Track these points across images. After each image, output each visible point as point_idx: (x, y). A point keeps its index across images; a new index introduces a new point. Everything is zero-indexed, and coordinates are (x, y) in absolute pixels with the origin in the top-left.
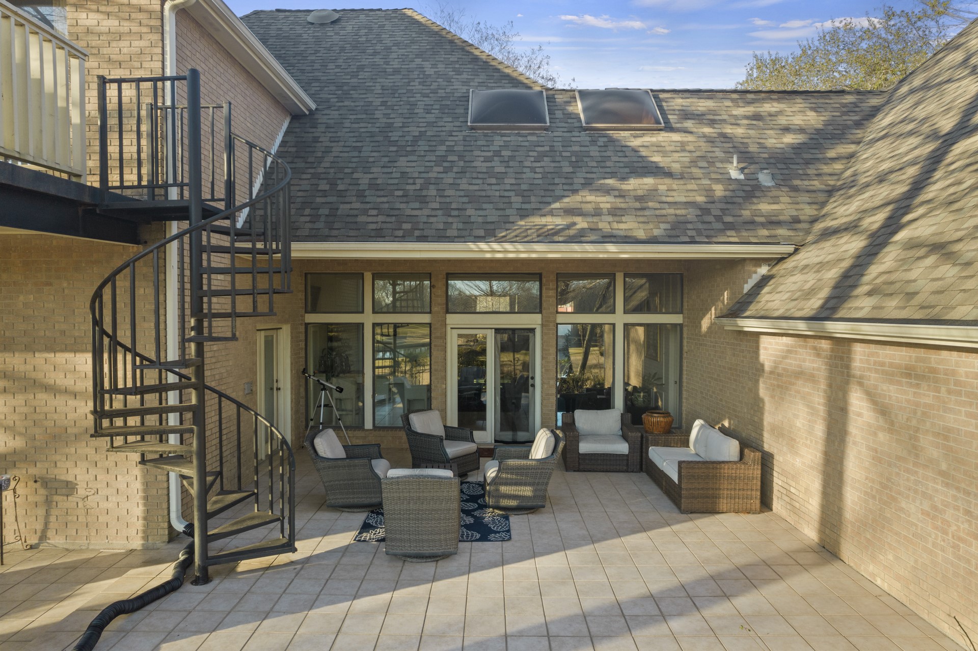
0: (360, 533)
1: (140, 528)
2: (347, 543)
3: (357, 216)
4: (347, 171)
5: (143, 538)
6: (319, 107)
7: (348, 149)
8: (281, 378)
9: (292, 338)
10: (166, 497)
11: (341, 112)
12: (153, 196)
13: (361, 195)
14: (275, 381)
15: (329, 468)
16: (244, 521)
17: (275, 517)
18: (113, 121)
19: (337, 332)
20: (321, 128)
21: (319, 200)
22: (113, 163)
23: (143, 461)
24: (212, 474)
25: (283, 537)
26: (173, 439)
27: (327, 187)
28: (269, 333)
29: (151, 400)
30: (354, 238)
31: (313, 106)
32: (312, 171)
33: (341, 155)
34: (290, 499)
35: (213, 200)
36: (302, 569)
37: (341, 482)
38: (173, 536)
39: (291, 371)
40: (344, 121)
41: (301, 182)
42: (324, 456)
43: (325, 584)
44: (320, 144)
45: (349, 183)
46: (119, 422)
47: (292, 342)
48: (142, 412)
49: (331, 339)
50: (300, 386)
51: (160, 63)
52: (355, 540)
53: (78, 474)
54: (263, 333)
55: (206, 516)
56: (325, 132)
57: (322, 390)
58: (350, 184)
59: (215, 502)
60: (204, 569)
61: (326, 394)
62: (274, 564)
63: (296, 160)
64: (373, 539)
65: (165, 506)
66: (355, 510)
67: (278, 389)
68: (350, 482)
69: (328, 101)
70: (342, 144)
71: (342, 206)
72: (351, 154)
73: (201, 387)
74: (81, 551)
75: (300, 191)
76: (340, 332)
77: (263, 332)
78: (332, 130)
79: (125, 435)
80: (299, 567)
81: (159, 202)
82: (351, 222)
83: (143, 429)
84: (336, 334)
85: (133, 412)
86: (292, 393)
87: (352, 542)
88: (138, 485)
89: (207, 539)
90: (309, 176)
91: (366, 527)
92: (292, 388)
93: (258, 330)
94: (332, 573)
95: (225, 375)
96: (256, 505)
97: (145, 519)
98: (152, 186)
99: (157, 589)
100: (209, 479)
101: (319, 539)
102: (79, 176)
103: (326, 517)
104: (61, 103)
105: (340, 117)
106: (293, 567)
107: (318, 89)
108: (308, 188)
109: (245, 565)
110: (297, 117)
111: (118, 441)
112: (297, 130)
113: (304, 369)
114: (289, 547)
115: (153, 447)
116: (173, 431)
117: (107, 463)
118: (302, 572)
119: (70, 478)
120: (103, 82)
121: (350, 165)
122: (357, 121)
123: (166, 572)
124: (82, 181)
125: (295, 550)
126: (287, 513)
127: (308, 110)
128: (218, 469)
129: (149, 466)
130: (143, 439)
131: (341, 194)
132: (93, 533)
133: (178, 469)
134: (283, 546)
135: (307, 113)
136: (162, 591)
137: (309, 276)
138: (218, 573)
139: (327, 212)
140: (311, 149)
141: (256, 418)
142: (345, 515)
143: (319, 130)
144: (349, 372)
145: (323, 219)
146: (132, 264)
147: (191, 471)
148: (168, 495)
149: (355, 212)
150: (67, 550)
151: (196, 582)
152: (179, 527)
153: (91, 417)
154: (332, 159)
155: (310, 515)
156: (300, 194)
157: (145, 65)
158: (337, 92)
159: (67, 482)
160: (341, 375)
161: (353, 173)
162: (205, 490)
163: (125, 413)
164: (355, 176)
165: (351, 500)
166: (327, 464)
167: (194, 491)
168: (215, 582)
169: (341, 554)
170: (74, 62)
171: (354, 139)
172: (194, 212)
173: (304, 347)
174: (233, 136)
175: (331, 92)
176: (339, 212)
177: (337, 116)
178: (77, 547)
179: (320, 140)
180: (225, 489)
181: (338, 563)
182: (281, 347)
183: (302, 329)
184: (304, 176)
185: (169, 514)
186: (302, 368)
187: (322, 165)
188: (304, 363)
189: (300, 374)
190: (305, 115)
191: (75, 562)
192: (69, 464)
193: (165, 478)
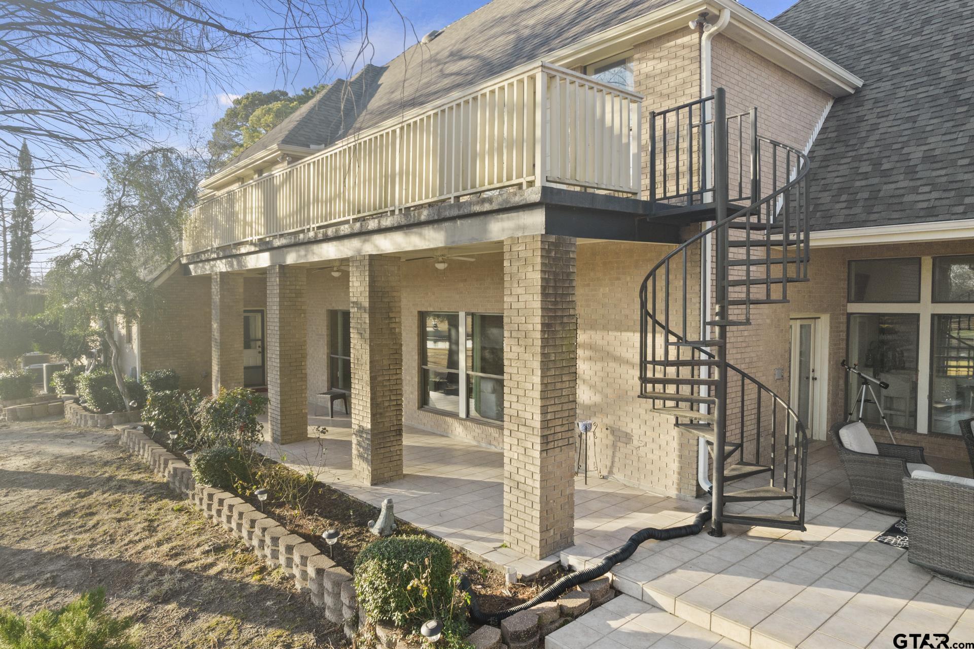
0: (883, 535)
1: (676, 481)
2: (867, 541)
3: (903, 195)
4: (895, 147)
5: (677, 489)
6: (867, 82)
7: (899, 122)
8: (817, 368)
9: (831, 327)
10: (696, 459)
11: (894, 81)
12: (691, 201)
13: (911, 172)
14: (811, 370)
15: (855, 461)
16: (758, 492)
17: (789, 495)
18: (659, 145)
19: (892, 323)
20: (868, 105)
21: (858, 184)
22: (659, 178)
23: (677, 424)
24: (731, 444)
25: (795, 515)
26: (703, 407)
27: (869, 169)
28: (805, 322)
29: (685, 372)
30: (897, 221)
31: (859, 83)
32: (853, 154)
33: (890, 130)
34: (801, 479)
35: (741, 199)
36: (810, 549)
37: (868, 479)
38: (700, 494)
39: (829, 362)
40: (898, 90)
41: (841, 167)
42: (850, 448)
43: (831, 570)
44: (865, 122)
45: (896, 159)
46: (659, 387)
47: (831, 332)
48: (678, 382)
49: (882, 331)
50: (839, 378)
51: (698, 87)
52: (876, 540)
53: (634, 427)
54: (799, 323)
55: (723, 480)
56: (872, 109)
57: (863, 384)
58: (897, 162)
59: (733, 470)
60: (719, 524)
61: (867, 389)
62: (785, 538)
63: (836, 145)
64: (899, 544)
65: (695, 466)
66: (885, 512)
67: (814, 379)
68: (878, 481)
69: (879, 72)
70: (891, 118)
71: (885, 187)
72: (902, 127)
73: (724, 366)
74: (633, 488)
75: (838, 177)
76: (896, 323)
77: (798, 321)
78: (881, 104)
79: (665, 399)
80: (808, 547)
81: (696, 207)
82: (896, 203)
83: (677, 396)
84: (891, 326)
85: (671, 381)
86: (829, 385)
87: (873, 541)
88: (675, 444)
89: (723, 501)
90: (849, 160)
91: (893, 531)
92: (829, 379)
93: (791, 319)
94: (842, 562)
95: (755, 359)
96: (772, 480)
97: (679, 474)
98: (690, 194)
99: (680, 528)
100: (728, 448)
101: (837, 529)
102: (635, 194)
103: (849, 511)
104: (624, 140)
105: (893, 87)
106: (802, 546)
107: (868, 61)
108: (847, 172)
109: (757, 531)
110: (840, 99)
111: (659, 403)
112: (840, 113)
113: (844, 361)
114: (799, 525)
115: (686, 414)
116: (704, 401)
117: (654, 422)
118: (809, 552)
119: (629, 431)
120: (654, 115)
121: (900, 139)
122: (915, 87)
123: (690, 519)
124: (638, 198)
125: (804, 529)
126: (799, 495)
127: (854, 89)
128: (739, 441)
129: (682, 429)
130: (677, 406)
131: (886, 174)
132: (643, 477)
133: (706, 436)
134: (793, 523)
135: (852, 92)
136: (683, 532)
137: (853, 264)
138: (732, 532)
139: (866, 195)
140: (852, 131)
141: (775, 399)
142: (871, 514)
143: (866, 107)
144: (903, 368)
145: (861, 204)
146: (666, 262)
147: (713, 438)
148: (698, 457)
149: (902, 192)
150: (625, 485)
151: (712, 533)
152: (705, 487)
153: (639, 383)
154: (877, 137)
155: (831, 505)
156: (837, 180)
157: (687, 92)
158: (892, 60)
159: (627, 433)
160: (893, 371)
161: (903, 148)
162: (723, 457)
163: (665, 382)
164: (905, 151)
165: (880, 501)
166: (852, 457)
167: (714, 455)
168: (727, 538)
169: (856, 548)
170: (634, 106)
171: (909, 109)
172: (720, 213)
173: (845, 338)
174: (758, 138)
175: (884, 62)
176: (881, 194)
177: (888, 88)
178: (631, 485)
179: (866, 118)
180: (744, 460)
181: (851, 555)
182: (819, 336)
183: (843, 319)
184: (843, 161)
185: (697, 474)
186: (841, 360)
187: (867, 145)
188: (844, 355)
189: (841, 365)
190: (850, 95)
191: (628, 495)
192: (628, 420)
193: (695, 442)
